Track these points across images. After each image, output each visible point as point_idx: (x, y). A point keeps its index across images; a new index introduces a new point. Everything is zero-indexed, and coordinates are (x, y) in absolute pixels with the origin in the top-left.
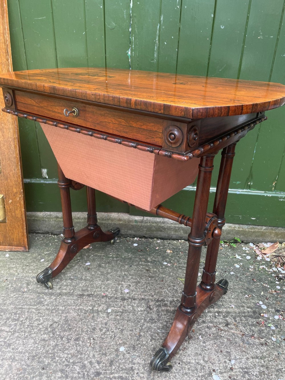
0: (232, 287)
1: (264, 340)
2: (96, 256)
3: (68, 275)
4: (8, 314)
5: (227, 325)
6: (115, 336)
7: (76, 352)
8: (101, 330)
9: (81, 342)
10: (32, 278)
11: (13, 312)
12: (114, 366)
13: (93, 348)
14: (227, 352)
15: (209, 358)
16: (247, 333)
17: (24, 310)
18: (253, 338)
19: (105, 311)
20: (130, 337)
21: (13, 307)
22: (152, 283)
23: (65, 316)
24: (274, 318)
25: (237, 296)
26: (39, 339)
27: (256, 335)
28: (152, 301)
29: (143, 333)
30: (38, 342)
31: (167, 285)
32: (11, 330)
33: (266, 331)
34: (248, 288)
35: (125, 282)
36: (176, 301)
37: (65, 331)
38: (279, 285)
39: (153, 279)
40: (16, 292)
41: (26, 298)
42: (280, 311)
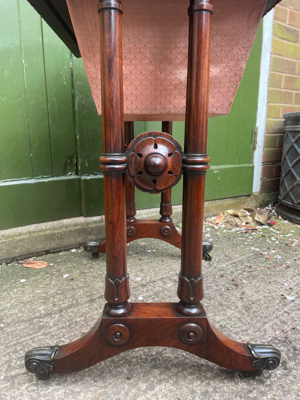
0: (222, 247)
1: (284, 265)
5: (250, 267)
14: (273, 281)
16: (269, 266)
18: (277, 267)
22: (156, 266)
24: (273, 253)
25: (233, 250)
33: (278, 261)
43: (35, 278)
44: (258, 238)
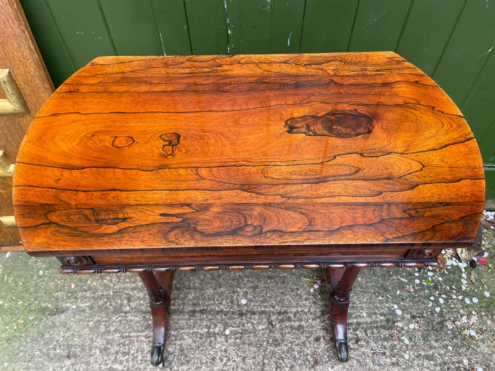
0: (364, 286)
1: (395, 358)
4: (115, 346)
5: (357, 340)
6: (237, 367)
8: (221, 360)
10: (132, 290)
11: (121, 343)
16: (378, 351)
17: (132, 339)
18: (384, 357)
19: (222, 334)
20: (253, 366)
21: (119, 335)
22: (272, 287)
23: (179, 344)
24: (409, 328)
25: (370, 299)
27: (388, 354)
28: (274, 314)
29: (268, 360)
31: (290, 288)
32: (124, 368)
33: (398, 347)
34: (382, 285)
35: (240, 288)
36: (301, 311)
37: (182, 364)
38: (418, 278)
39: (273, 281)
40: (117, 312)
41: (131, 321)
42: (416, 317)
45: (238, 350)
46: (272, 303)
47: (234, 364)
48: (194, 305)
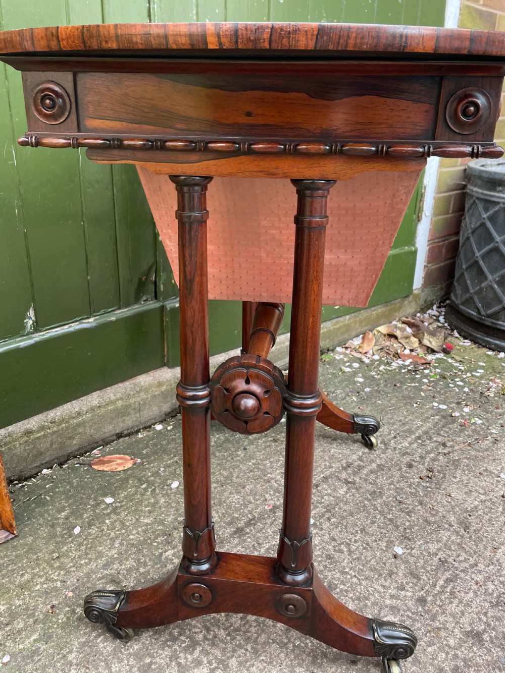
1: (490, 438)
2: (169, 467)
3: (170, 520)
5: (444, 445)
6: (368, 544)
7: (357, 602)
8: (341, 551)
9: (342, 587)
12: (422, 576)
13: (366, 579)
14: (484, 470)
15: (483, 488)
16: (470, 441)
18: (480, 442)
20: (384, 531)
21: (151, 633)
24: (467, 412)
25: (407, 410)
26: (280, 636)
27: (479, 438)
28: (339, 472)
30: (285, 641)
33: (479, 429)
34: (404, 397)
38: (422, 378)
42: (460, 402)
43: (126, 493)
44: (436, 383)
45: (346, 528)
46: (325, 465)
47: (360, 543)
48: (230, 523)
